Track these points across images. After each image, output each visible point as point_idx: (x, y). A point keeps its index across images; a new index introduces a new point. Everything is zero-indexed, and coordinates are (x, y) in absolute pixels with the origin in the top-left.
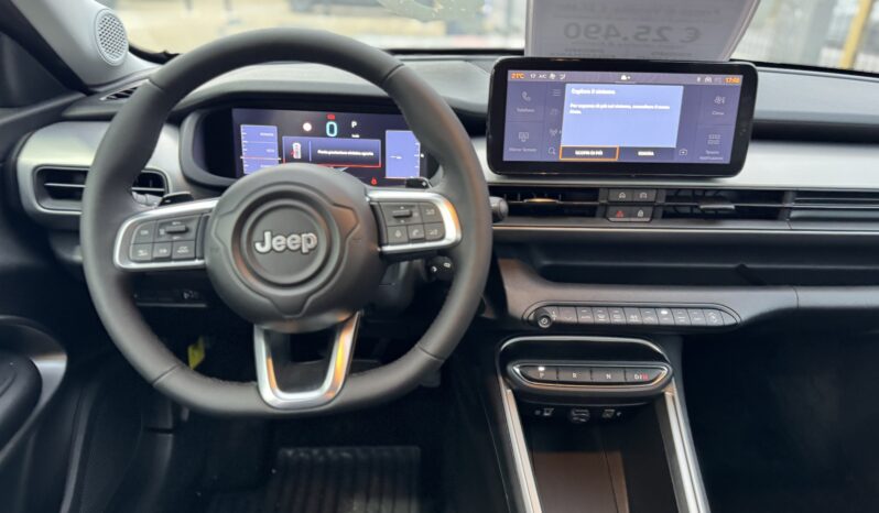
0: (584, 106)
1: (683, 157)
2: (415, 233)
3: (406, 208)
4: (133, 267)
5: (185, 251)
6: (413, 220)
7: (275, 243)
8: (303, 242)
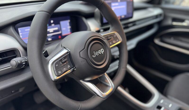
2: (114, 42)
3: (110, 36)
4: (58, 78)
5: (69, 66)
6: (112, 39)
7: (96, 54)
8: (102, 51)
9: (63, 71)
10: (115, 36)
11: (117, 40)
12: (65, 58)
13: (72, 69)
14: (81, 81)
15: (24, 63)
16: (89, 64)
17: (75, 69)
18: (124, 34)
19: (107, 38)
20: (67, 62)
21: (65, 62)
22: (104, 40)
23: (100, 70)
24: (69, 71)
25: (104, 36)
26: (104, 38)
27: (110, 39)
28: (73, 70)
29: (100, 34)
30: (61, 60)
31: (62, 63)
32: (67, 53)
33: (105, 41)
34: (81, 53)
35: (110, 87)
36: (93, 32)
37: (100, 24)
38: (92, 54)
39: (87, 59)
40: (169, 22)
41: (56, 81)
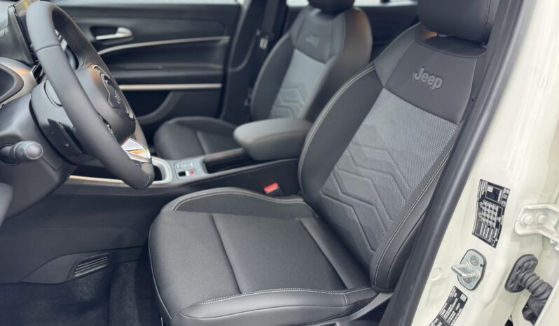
34: (109, 100)
40: (89, 37)
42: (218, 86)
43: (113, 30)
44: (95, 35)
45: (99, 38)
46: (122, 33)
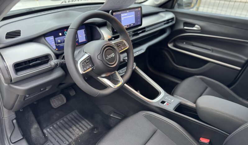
0: (124, 18)
1: (136, 24)
2: (123, 48)
3: (119, 43)
4: (84, 72)
5: (90, 66)
6: (121, 46)
7: (109, 57)
8: (113, 55)
9: (87, 69)
10: (123, 43)
11: (125, 47)
12: (87, 60)
13: (93, 67)
14: (99, 78)
15: (59, 64)
16: (104, 64)
17: (94, 68)
18: (131, 41)
19: (116, 45)
20: (89, 63)
21: (88, 62)
22: (114, 47)
23: (112, 69)
24: (90, 69)
25: (114, 44)
26: (114, 45)
27: (120, 46)
28: (93, 69)
29: (111, 42)
30: (85, 61)
31: (86, 63)
32: (89, 56)
33: (116, 47)
34: (98, 56)
35: (120, 81)
36: (106, 41)
37: (111, 32)
38: (106, 57)
39: (102, 60)
40: (181, 27)
41: (83, 75)
42: (239, 68)
43: (193, 25)
44: (184, 26)
45: (185, 28)
46: (196, 28)
